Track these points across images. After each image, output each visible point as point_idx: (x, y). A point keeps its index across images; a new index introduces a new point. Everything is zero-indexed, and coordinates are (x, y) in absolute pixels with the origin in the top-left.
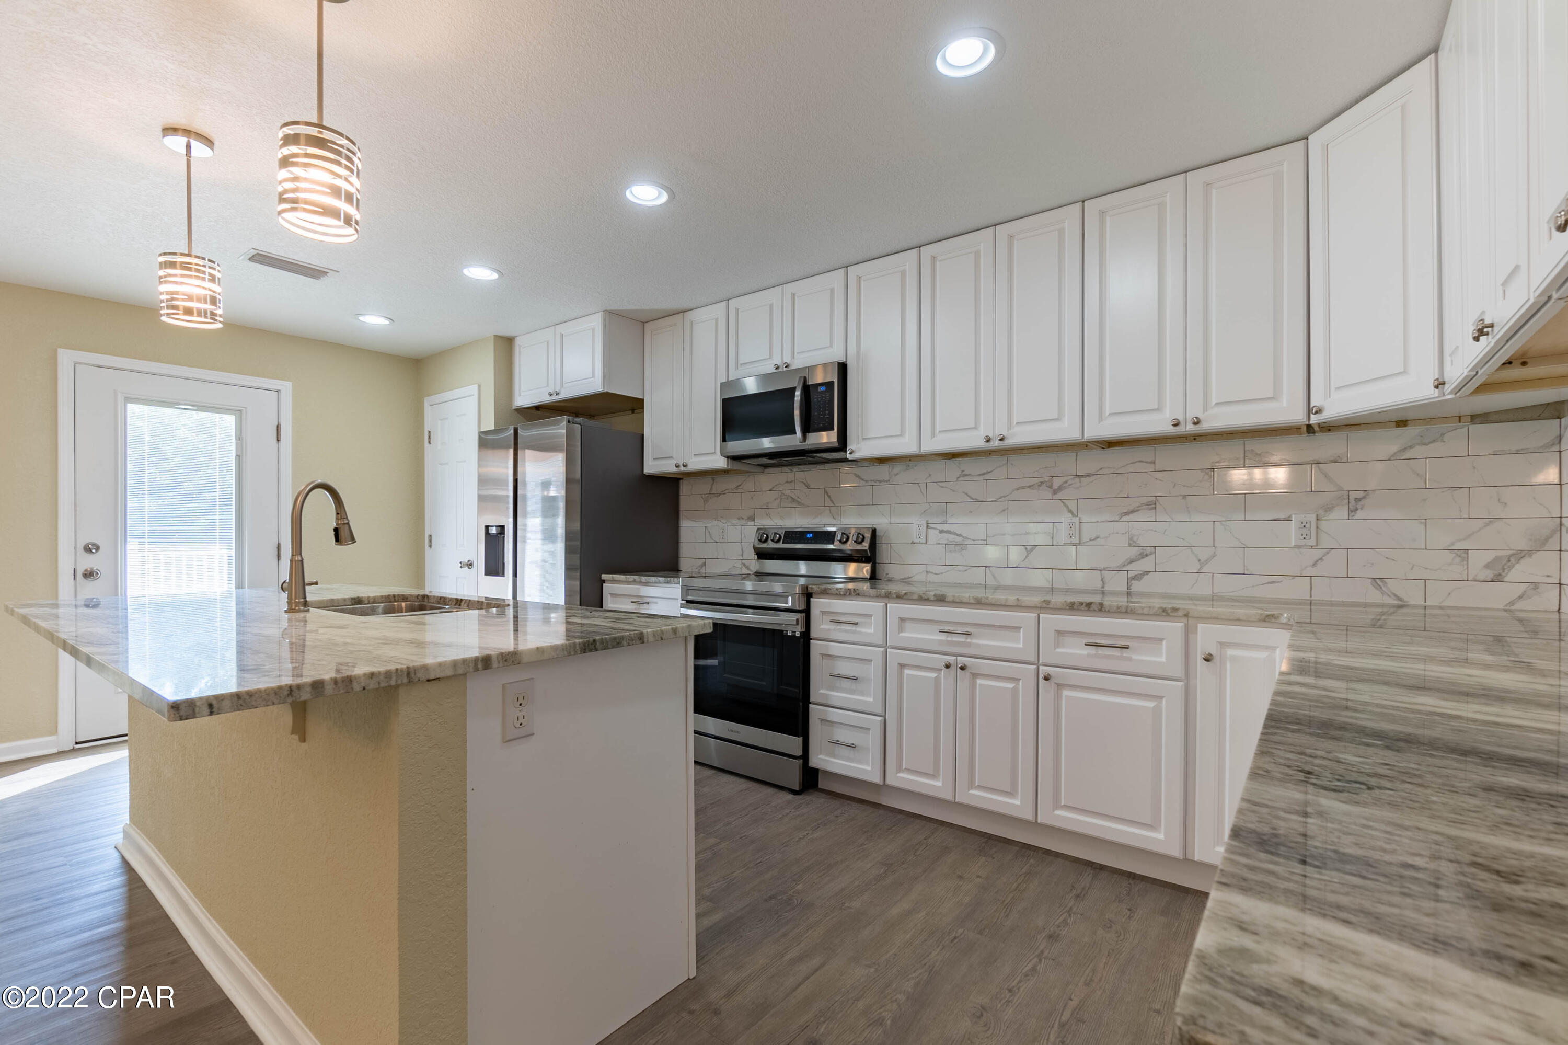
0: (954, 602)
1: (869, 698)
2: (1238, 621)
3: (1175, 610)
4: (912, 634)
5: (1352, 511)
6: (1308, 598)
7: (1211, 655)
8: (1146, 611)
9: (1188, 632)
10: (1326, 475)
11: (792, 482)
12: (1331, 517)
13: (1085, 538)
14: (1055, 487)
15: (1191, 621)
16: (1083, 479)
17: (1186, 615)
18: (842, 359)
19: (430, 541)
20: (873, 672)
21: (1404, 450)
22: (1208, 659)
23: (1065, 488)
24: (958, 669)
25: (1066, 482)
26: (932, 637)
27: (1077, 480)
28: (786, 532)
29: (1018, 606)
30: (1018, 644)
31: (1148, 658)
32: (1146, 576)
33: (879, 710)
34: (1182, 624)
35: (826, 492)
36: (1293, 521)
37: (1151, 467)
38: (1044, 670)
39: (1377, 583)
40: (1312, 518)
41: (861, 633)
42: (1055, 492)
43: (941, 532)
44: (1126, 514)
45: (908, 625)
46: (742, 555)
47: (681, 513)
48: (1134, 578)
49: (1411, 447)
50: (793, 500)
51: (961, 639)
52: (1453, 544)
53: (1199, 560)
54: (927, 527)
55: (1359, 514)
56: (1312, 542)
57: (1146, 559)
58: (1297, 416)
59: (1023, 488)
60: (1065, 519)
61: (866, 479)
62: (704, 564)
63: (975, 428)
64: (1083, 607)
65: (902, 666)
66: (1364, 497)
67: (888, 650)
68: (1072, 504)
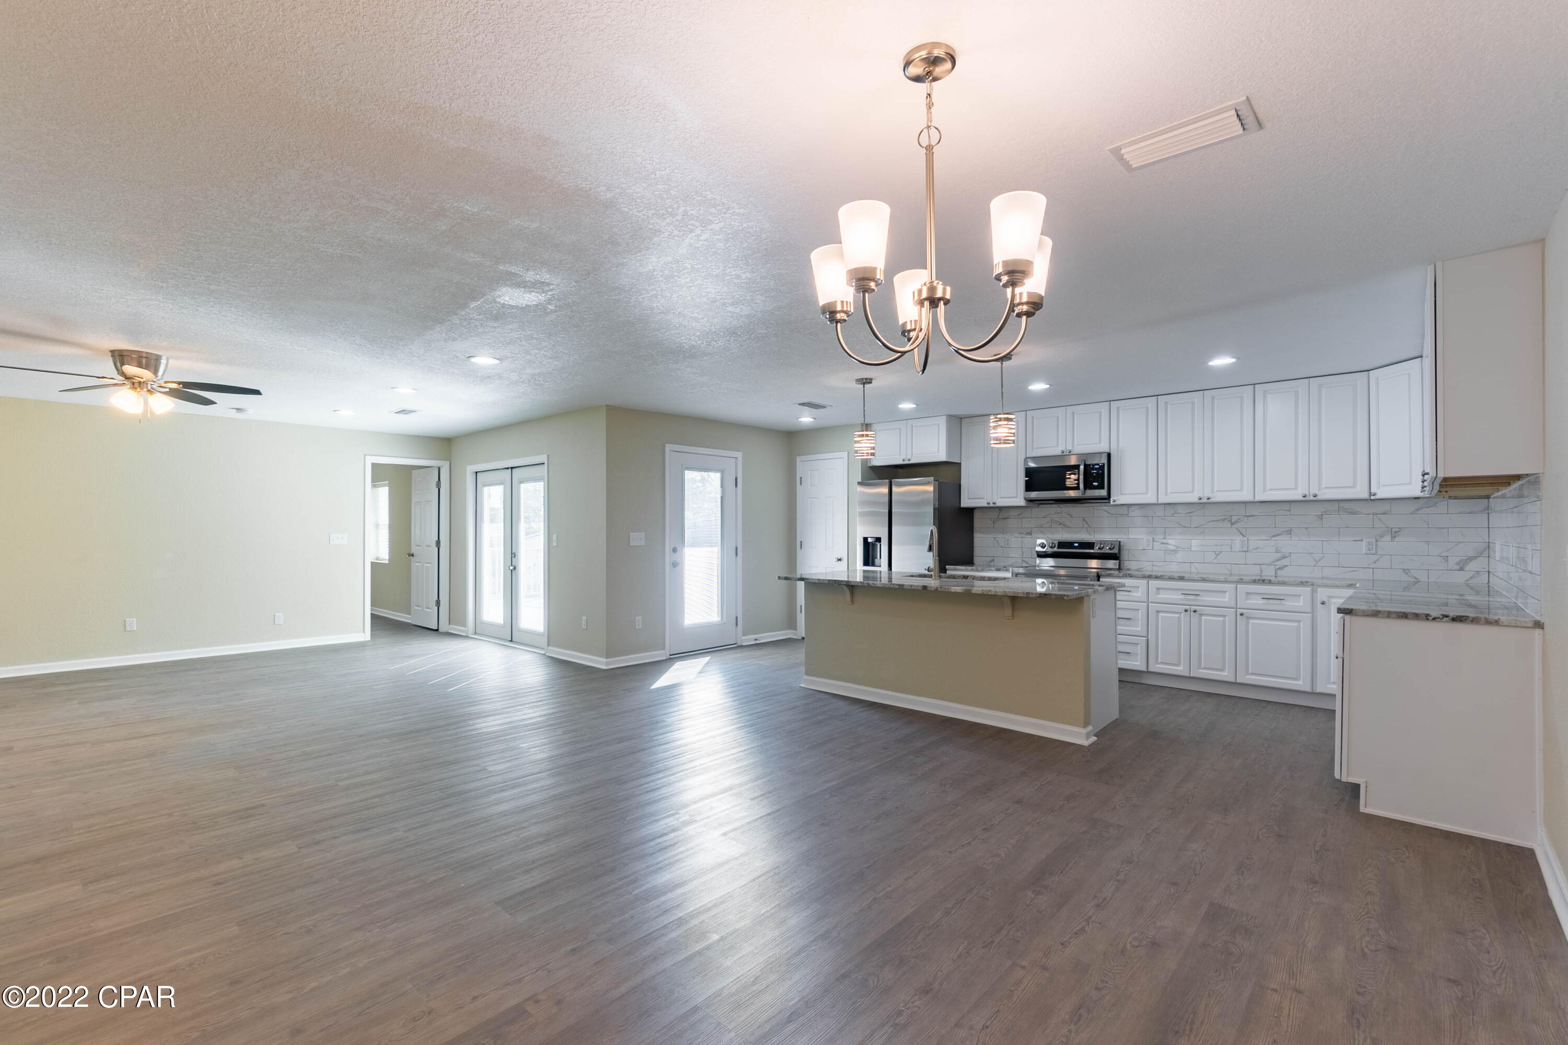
0: (1189, 580)
1: (1139, 628)
2: (1337, 587)
3: (1307, 582)
4: (1163, 596)
5: (1393, 537)
6: (1372, 578)
7: (1324, 602)
8: (1292, 583)
9: (1313, 592)
10: (1380, 520)
11: (1059, 513)
12: (1383, 540)
13: (1251, 548)
14: (1233, 521)
15: (1315, 587)
16: (1249, 518)
17: (1312, 585)
18: (1108, 451)
19: (801, 545)
20: (1141, 615)
21: (1418, 510)
22: (1323, 603)
23: (1238, 522)
24: (1192, 612)
25: (1239, 519)
26: (1177, 597)
27: (1246, 518)
28: (1059, 542)
29: (1226, 582)
30: (1226, 599)
31: (1292, 604)
32: (1286, 568)
33: (1145, 634)
34: (1310, 589)
35: (1084, 520)
36: (1364, 542)
37: (1288, 513)
38: (1239, 611)
39: (1406, 571)
40: (1374, 540)
41: (1133, 596)
42: (1232, 524)
43: (1162, 543)
44: (1275, 536)
45: (1161, 591)
46: (1023, 555)
47: (975, 530)
48: (1278, 569)
49: (1421, 508)
50: (1060, 523)
51: (1193, 597)
52: (1441, 554)
53: (1315, 560)
54: (1153, 541)
55: (1397, 539)
56: (1374, 552)
57: (1286, 559)
58: (1365, 495)
59: (1214, 521)
60: (1238, 539)
61: (1112, 513)
62: (993, 560)
63: (1192, 492)
64: (1261, 582)
65: (1158, 612)
66: (1399, 531)
67: (1150, 604)
68: (1243, 531)
